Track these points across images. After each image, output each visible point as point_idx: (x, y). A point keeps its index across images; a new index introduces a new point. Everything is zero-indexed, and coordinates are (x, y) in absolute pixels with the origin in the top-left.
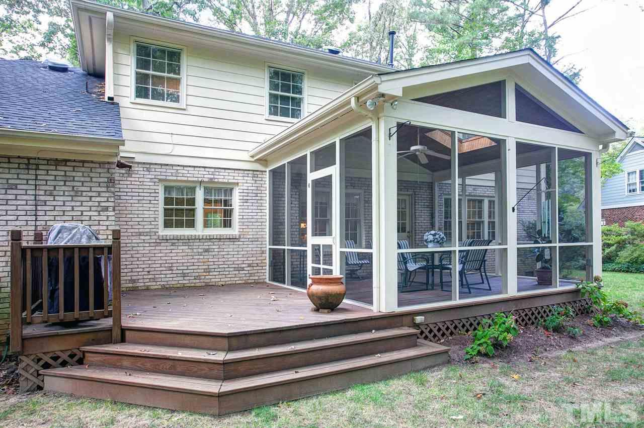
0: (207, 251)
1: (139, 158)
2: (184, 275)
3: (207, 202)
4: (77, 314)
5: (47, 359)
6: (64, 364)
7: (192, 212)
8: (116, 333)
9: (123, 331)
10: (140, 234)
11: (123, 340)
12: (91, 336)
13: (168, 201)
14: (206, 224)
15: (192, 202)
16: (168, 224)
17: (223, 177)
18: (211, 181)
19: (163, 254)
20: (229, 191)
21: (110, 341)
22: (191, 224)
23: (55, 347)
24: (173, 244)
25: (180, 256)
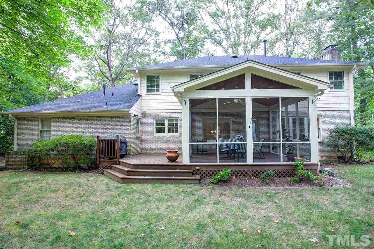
0: (168, 141)
1: (147, 112)
2: (161, 149)
3: (169, 124)
4: (112, 156)
5: (104, 166)
6: (107, 168)
7: (164, 128)
8: (118, 162)
9: (119, 162)
10: (148, 135)
11: (119, 164)
12: (112, 162)
13: (157, 124)
14: (169, 132)
15: (164, 124)
16: (157, 132)
17: (173, 116)
18: (170, 117)
19: (155, 142)
20: (177, 120)
21: (116, 164)
22: (164, 132)
23: (106, 164)
24: (158, 139)
25: (160, 142)
